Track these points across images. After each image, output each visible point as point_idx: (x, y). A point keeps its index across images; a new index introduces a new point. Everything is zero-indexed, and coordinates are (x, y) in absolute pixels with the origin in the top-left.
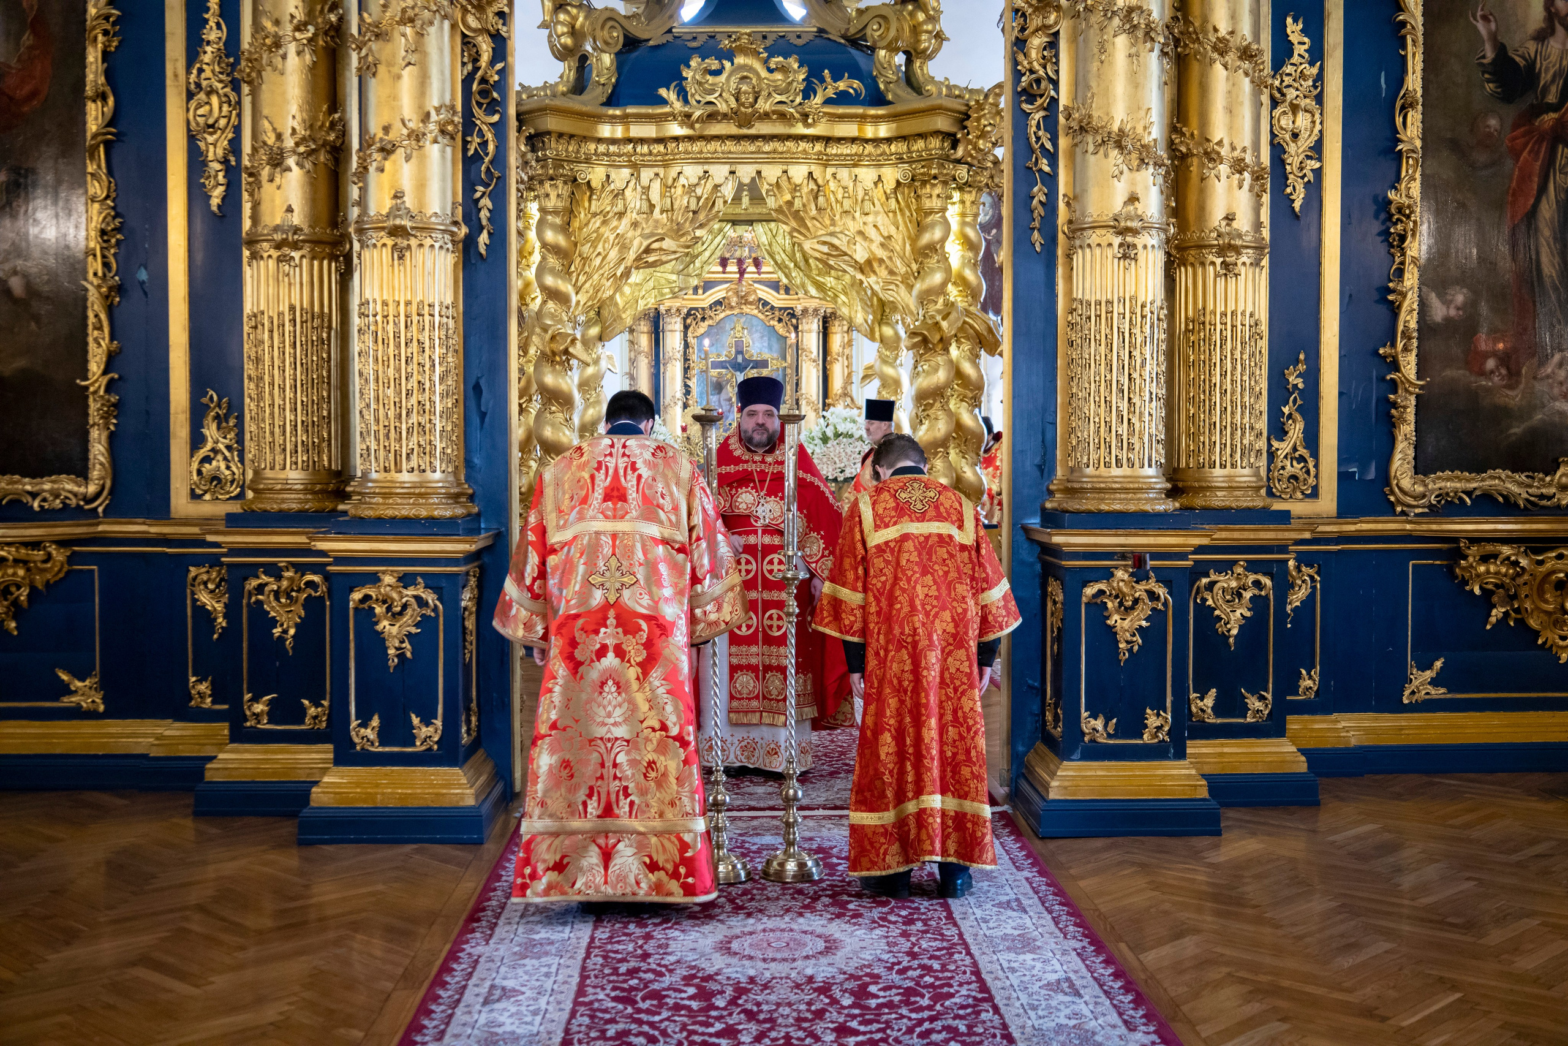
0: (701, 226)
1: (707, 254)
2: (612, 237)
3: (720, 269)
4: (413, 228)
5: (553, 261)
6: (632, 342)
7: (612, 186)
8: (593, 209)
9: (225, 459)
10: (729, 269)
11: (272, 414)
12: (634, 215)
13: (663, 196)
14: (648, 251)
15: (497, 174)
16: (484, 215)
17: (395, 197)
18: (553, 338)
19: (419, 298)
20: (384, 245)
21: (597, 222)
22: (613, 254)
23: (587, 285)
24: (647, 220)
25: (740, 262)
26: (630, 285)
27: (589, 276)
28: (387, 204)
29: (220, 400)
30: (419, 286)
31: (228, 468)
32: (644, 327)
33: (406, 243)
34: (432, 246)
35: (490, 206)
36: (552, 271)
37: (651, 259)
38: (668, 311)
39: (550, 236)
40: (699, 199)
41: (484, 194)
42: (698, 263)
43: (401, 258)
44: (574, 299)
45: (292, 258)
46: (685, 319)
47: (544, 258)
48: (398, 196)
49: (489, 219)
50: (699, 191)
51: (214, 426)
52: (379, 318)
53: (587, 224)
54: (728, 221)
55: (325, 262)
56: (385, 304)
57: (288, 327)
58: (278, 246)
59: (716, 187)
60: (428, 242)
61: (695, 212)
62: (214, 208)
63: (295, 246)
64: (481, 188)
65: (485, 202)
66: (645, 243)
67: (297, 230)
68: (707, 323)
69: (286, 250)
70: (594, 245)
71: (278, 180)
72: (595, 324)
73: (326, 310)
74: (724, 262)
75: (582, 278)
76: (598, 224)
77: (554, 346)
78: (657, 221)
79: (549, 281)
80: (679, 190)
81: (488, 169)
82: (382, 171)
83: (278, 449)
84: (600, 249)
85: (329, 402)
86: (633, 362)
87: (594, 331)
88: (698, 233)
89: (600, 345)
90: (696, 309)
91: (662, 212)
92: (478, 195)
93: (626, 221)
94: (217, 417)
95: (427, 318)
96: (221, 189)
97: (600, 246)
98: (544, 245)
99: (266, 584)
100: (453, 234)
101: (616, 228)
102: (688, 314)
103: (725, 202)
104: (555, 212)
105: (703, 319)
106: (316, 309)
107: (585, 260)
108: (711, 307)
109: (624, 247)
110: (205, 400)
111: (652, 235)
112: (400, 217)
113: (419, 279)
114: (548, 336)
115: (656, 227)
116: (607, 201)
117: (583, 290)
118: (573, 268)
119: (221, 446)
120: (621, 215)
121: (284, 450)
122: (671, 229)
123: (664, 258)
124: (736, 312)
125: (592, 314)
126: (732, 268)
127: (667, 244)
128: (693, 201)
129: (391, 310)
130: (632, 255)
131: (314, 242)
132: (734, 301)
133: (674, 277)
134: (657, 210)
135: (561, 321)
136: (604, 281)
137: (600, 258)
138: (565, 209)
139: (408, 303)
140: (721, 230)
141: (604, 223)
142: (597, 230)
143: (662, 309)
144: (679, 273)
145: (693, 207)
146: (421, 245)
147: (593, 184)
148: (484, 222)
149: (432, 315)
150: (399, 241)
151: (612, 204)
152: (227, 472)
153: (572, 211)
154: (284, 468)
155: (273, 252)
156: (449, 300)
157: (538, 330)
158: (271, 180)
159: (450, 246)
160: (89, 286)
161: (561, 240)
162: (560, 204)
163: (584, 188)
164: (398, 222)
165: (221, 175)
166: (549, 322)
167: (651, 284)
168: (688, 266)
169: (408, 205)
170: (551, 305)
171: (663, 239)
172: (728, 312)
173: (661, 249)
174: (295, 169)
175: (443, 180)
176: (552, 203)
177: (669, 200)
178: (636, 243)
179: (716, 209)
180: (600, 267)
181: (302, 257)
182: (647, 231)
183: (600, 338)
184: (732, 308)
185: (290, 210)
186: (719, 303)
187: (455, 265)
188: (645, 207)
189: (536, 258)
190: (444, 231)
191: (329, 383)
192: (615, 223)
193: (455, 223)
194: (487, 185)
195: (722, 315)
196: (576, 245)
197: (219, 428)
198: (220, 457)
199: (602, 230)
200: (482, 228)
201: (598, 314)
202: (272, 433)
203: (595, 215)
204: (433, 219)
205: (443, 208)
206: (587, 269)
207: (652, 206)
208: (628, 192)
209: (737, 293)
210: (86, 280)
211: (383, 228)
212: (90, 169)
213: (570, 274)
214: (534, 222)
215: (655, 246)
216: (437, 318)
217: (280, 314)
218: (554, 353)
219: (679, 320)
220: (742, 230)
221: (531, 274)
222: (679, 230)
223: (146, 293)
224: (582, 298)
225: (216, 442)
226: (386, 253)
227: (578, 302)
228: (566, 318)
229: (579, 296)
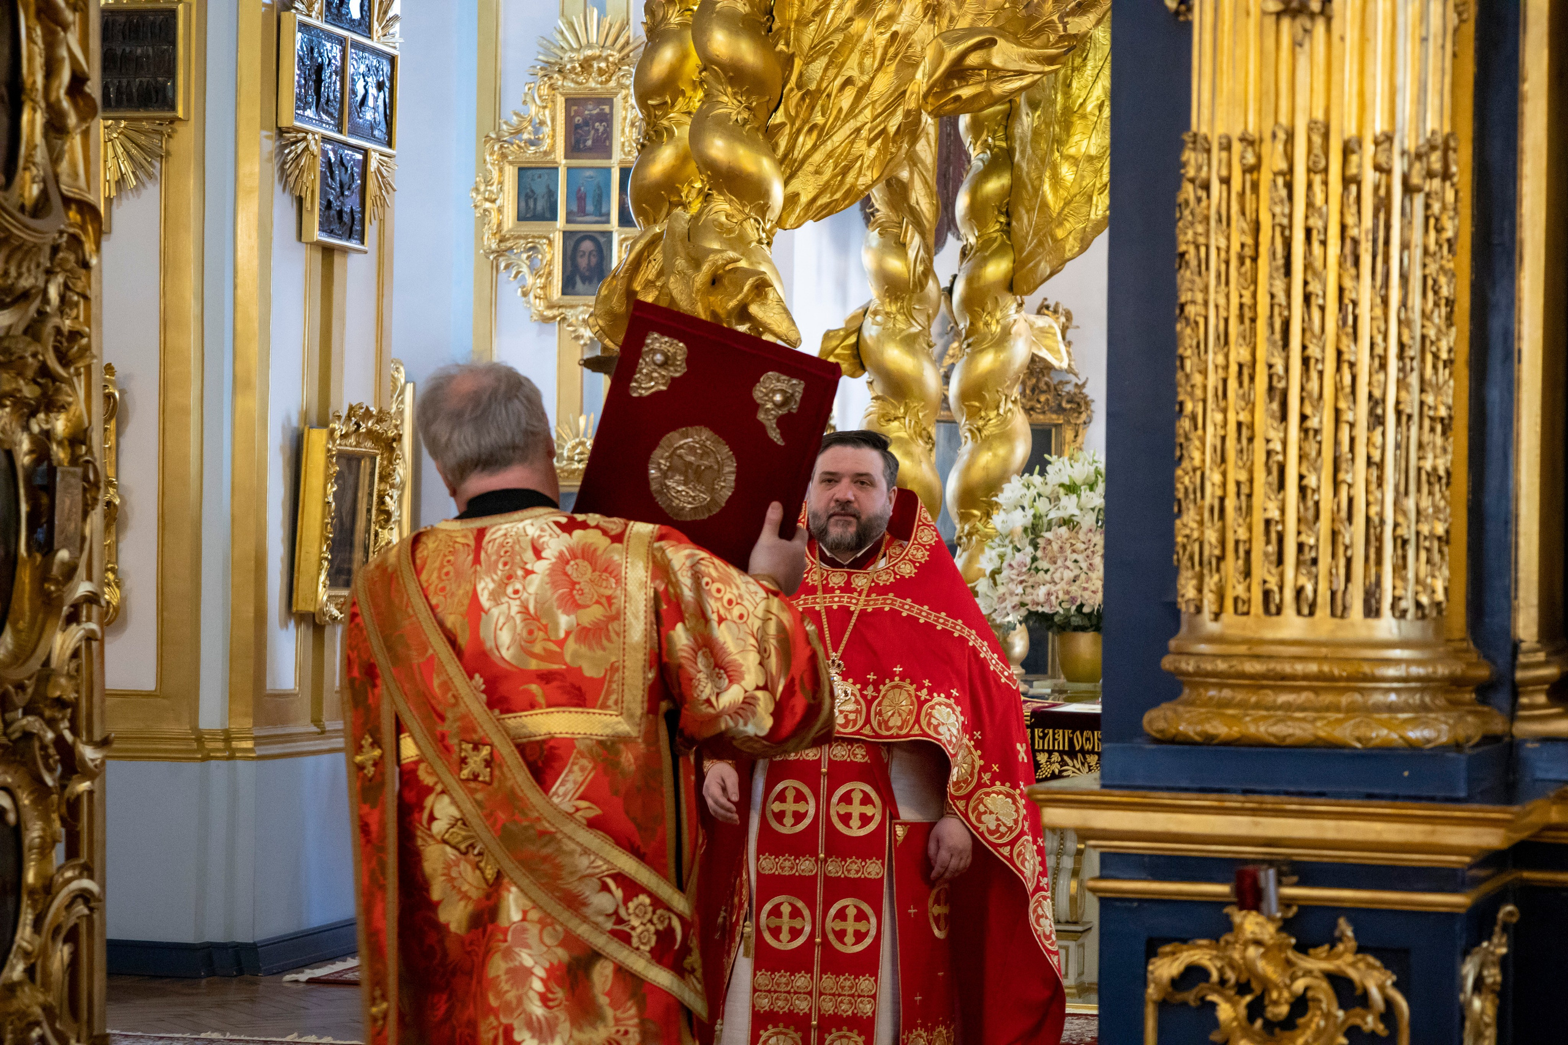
2: (881, 41)
5: (725, 100)
14: (955, 72)
18: (715, 281)
22: (883, 82)
23: (819, 157)
27: (824, 136)
36: (723, 125)
37: (968, 91)
39: (720, 41)
44: (777, 193)
66: (952, 54)
70: (836, 61)
76: (847, 13)
77: (715, 300)
84: (851, 69)
89: (1008, 300)
93: (912, 4)
97: (852, 62)
101: (891, 18)
107: (814, 97)
111: (971, 32)
114: (700, 278)
115: (981, 15)
117: (809, 168)
118: (779, 117)
127: (1004, 54)
130: (920, 82)
135: (740, 242)
136: (862, 147)
141: (865, 7)
142: (844, 26)
157: (680, 263)
166: (712, 245)
170: (720, 205)
171: (990, 43)
173: (986, 67)
178: (931, 53)
180: (852, 114)
182: (963, 23)
183: (1011, 284)
196: (789, 60)
199: (858, 25)
206: (817, 117)
213: (771, 133)
215: (973, 59)
218: (717, 317)
222: (1030, 19)
224: (805, 187)
228: (752, 234)
229: (795, 185)
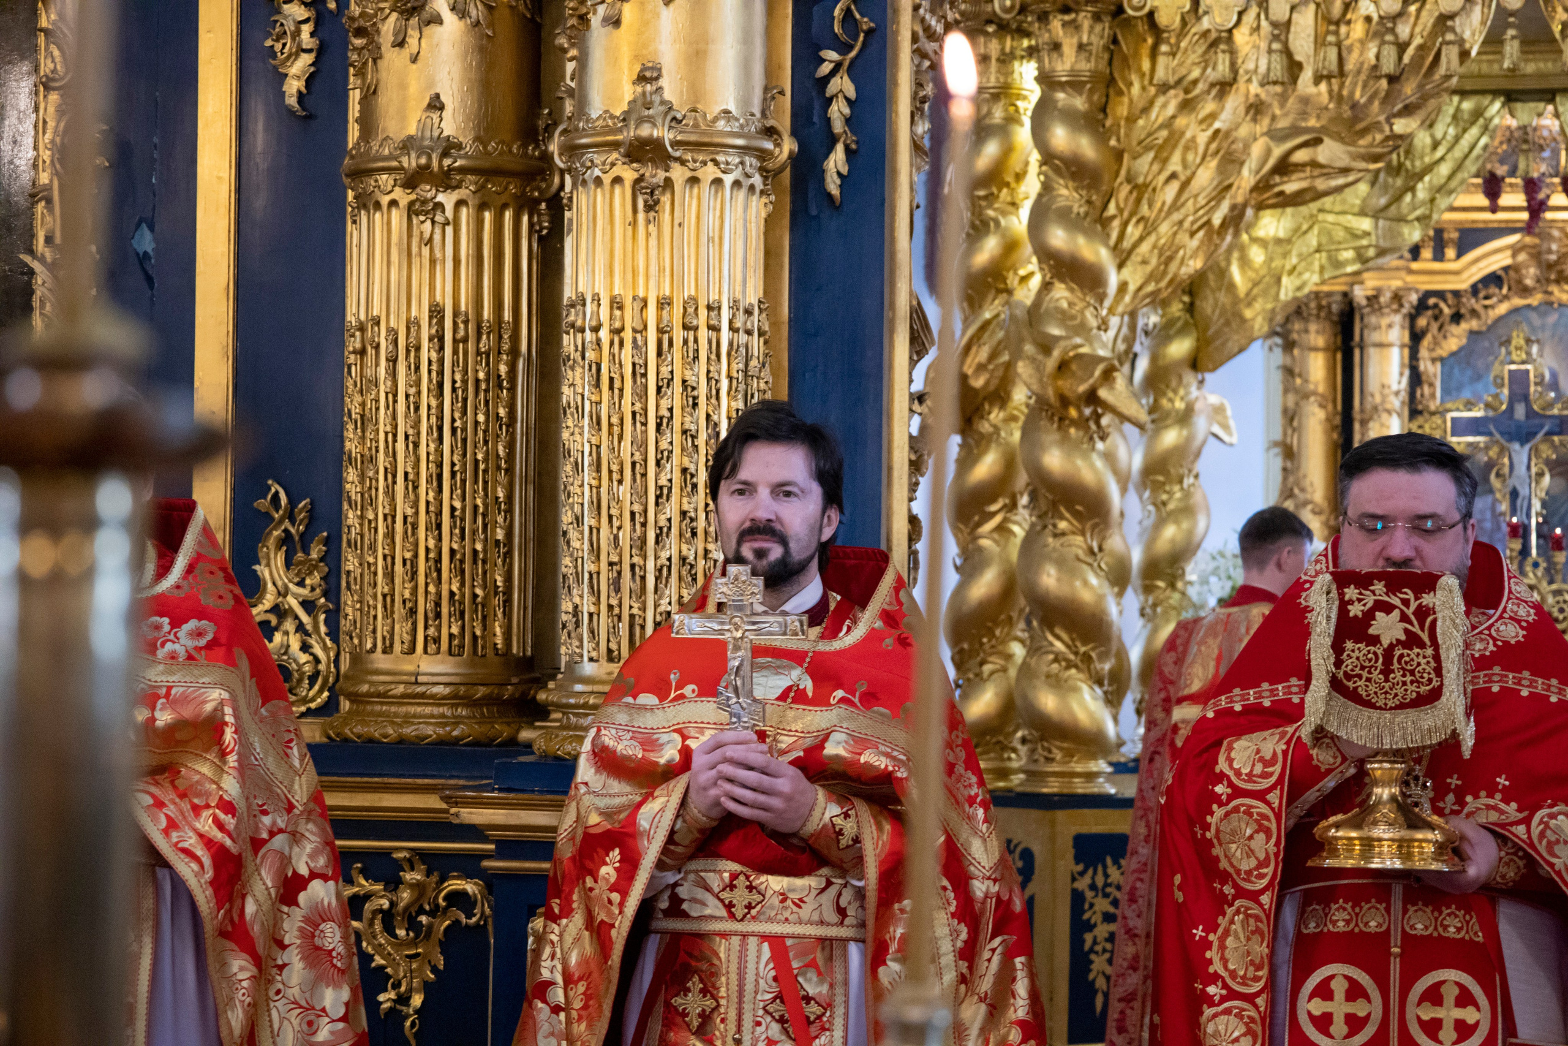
0: (1408, 110)
1: (1444, 169)
2: (1203, 138)
3: (1482, 201)
4: (676, 144)
5: (1066, 194)
6: (1289, 372)
7: (1206, 23)
8: (1160, 74)
9: (300, 628)
10: (1505, 200)
11: (390, 535)
12: (1254, 88)
13: (1319, 42)
14: (1284, 167)
15: (866, 23)
16: (838, 111)
17: (641, 79)
18: (1063, 366)
19: (689, 290)
20: (617, 180)
21: (1168, 106)
22: (1205, 176)
23: (1145, 248)
24: (1283, 98)
25: (1531, 186)
26: (1263, 243)
27: (1149, 227)
28: (628, 92)
29: (293, 503)
30: (689, 266)
31: (305, 648)
32: (1317, 336)
33: (661, 175)
34: (717, 182)
35: (851, 92)
36: (1065, 217)
37: (1291, 186)
38: (1373, 299)
39: (1060, 137)
40: (1402, 47)
41: (838, 66)
42: (1422, 191)
43: (649, 208)
44: (1113, 280)
45: (440, 206)
46: (1412, 318)
47: (1047, 188)
48: (648, 76)
49: (848, 121)
50: (1403, 30)
51: (280, 559)
52: (604, 334)
53: (1146, 110)
54: (1495, 93)
55: (508, 215)
56: (617, 304)
57: (427, 352)
58: (411, 182)
59: (1444, 21)
60: (710, 172)
61: (1392, 79)
62: (292, 101)
63: (446, 180)
64: (832, 55)
65: (843, 85)
66: (1278, 151)
67: (449, 147)
68: (1464, 326)
69: (426, 190)
70: (1162, 155)
71: (412, 41)
72: (1182, 332)
73: (507, 315)
74: (1492, 187)
75: (1133, 232)
76: (1171, 110)
77: (1065, 384)
78: (1305, 101)
79: (1058, 238)
80: (1358, 30)
81: (848, 12)
82: (617, 23)
83: (399, 610)
84: (1175, 164)
85: (510, 511)
86: (1291, 417)
87: (1180, 348)
88: (1400, 126)
89: (1190, 378)
90: (1440, 294)
91: (1318, 79)
92: (826, 68)
93: (1234, 103)
94: (286, 540)
95: (703, 334)
96: (306, 59)
97: (1176, 157)
98: (1049, 157)
99: (368, 897)
100: (763, 155)
101: (1213, 116)
102: (1422, 306)
103: (1464, 55)
104: (1074, 85)
105: (1457, 318)
106: (486, 313)
107: (1141, 190)
108: (1475, 290)
109: (1231, 161)
110: (263, 504)
111: (1294, 131)
112: (651, 120)
113: (689, 251)
114: (1051, 363)
115: (1304, 115)
116: (1193, 57)
117: (1136, 258)
118: (1112, 209)
119: (293, 602)
120: (1224, 87)
121: (413, 612)
122: (1337, 119)
123: (1321, 184)
124: (1535, 300)
125: (1176, 309)
126: (1513, 197)
127: (1329, 151)
128: (1389, 55)
129: (630, 318)
130: (1247, 178)
131: (486, 173)
132: (1530, 275)
133: (1365, 224)
134: (1307, 75)
135: (1082, 329)
136: (1183, 237)
137: (1175, 186)
138: (1095, 76)
139: (664, 303)
140: (1478, 113)
141: (1187, 106)
142: (1169, 124)
143: (1360, 294)
144: (1377, 214)
145: (1389, 65)
146: (694, 181)
147: (1162, 19)
148: (838, 126)
149: (715, 328)
150: (648, 171)
151: (1205, 63)
152: (303, 658)
153: (1111, 81)
154: (412, 650)
155: (399, 194)
156: (753, 295)
157: (1029, 348)
158: (400, 44)
159: (757, 180)
160: (36, 265)
161: (1086, 147)
162: (1085, 66)
163: (1142, 27)
164: (645, 131)
165: (306, 29)
166: (1056, 331)
167: (1313, 240)
168: (1398, 198)
169: (667, 95)
170: (1061, 293)
171: (1318, 141)
172: (1518, 302)
173: (1314, 164)
174: (448, 16)
175: (746, 40)
176: (1066, 63)
177: (1332, 54)
178: (1257, 150)
179: (1442, 70)
180: (1176, 206)
181: (460, 203)
182: (1282, 124)
183: (1195, 363)
184: (1525, 291)
185: (436, 105)
186: (1494, 279)
187: (770, 222)
188: (1278, 69)
189: (1031, 186)
190: (745, 150)
191: (510, 471)
192: (1209, 106)
193: (770, 132)
194: (844, 48)
195: (1503, 308)
196: (1119, 155)
197: (288, 564)
198: (289, 625)
199: (1181, 122)
200: (833, 140)
201: (1190, 308)
202: (390, 576)
203: (1164, 88)
204: (721, 124)
205: (745, 101)
206: (1144, 210)
207: (1294, 68)
208: (1241, 37)
209: (1537, 255)
210: (31, 252)
211: (615, 145)
212: (43, 23)
213: (1104, 222)
214: (1027, 107)
215: (1301, 156)
216: (725, 335)
217: (412, 324)
218: (1065, 401)
219: (1397, 319)
220: (1525, 114)
221: (1019, 222)
222: (1355, 120)
223: (149, 280)
224: (1133, 276)
225: (283, 593)
226: (622, 197)
227: (1123, 287)
228: (1093, 322)
229: (1126, 273)
